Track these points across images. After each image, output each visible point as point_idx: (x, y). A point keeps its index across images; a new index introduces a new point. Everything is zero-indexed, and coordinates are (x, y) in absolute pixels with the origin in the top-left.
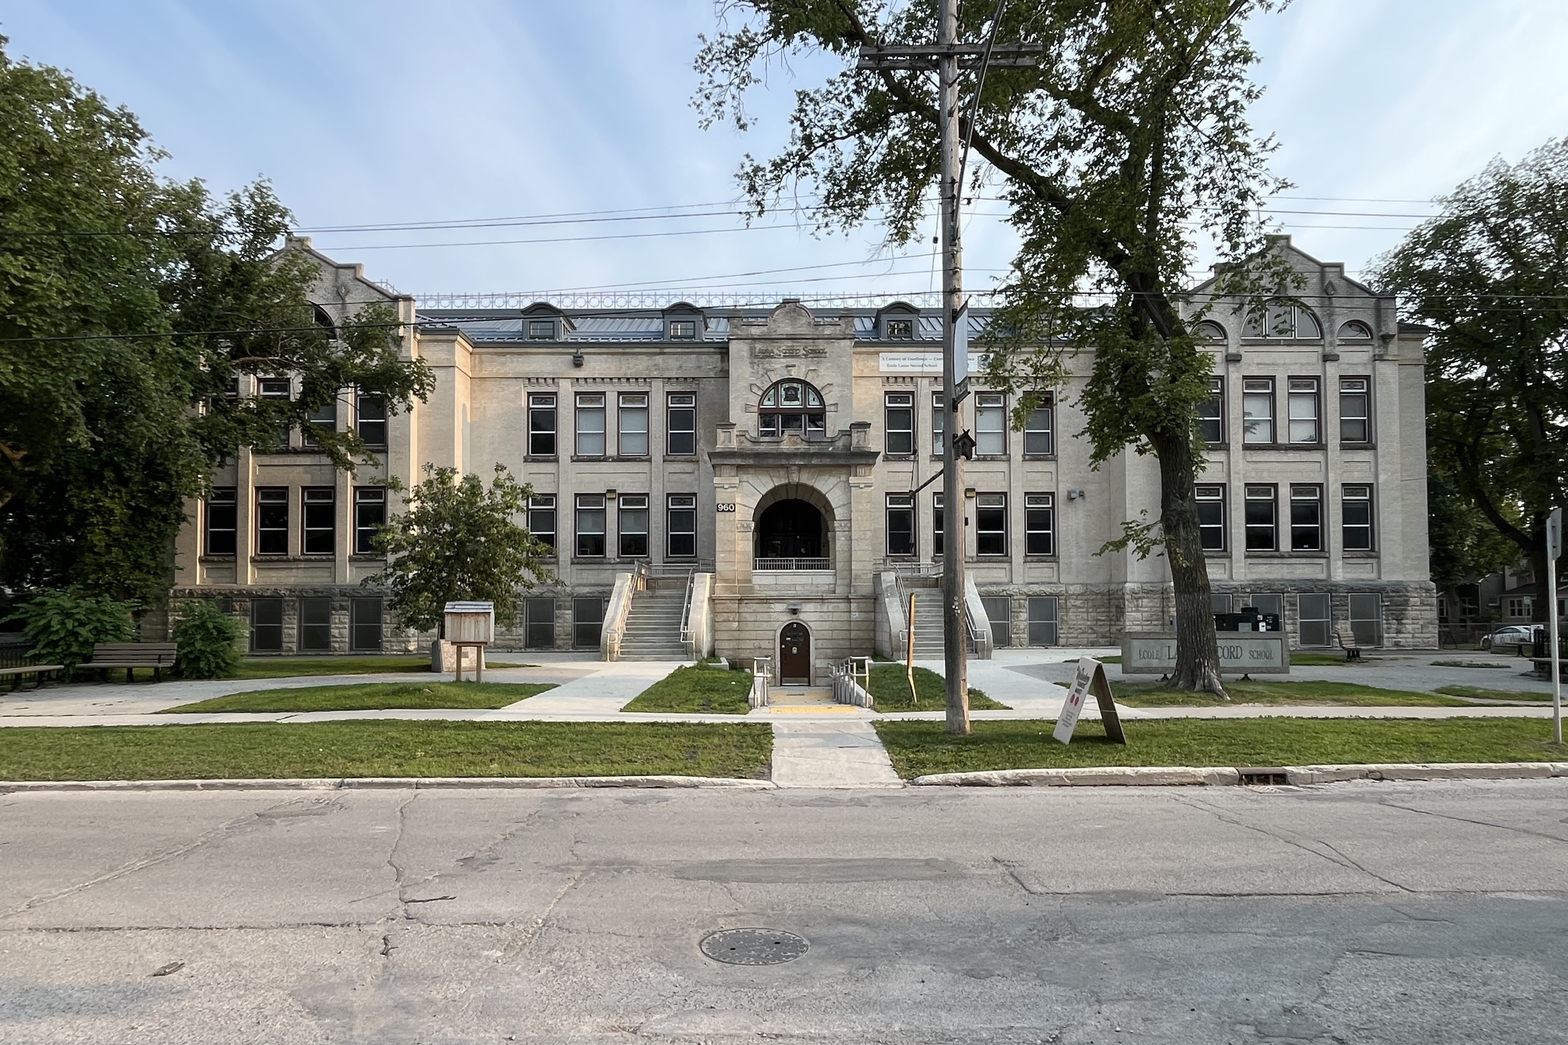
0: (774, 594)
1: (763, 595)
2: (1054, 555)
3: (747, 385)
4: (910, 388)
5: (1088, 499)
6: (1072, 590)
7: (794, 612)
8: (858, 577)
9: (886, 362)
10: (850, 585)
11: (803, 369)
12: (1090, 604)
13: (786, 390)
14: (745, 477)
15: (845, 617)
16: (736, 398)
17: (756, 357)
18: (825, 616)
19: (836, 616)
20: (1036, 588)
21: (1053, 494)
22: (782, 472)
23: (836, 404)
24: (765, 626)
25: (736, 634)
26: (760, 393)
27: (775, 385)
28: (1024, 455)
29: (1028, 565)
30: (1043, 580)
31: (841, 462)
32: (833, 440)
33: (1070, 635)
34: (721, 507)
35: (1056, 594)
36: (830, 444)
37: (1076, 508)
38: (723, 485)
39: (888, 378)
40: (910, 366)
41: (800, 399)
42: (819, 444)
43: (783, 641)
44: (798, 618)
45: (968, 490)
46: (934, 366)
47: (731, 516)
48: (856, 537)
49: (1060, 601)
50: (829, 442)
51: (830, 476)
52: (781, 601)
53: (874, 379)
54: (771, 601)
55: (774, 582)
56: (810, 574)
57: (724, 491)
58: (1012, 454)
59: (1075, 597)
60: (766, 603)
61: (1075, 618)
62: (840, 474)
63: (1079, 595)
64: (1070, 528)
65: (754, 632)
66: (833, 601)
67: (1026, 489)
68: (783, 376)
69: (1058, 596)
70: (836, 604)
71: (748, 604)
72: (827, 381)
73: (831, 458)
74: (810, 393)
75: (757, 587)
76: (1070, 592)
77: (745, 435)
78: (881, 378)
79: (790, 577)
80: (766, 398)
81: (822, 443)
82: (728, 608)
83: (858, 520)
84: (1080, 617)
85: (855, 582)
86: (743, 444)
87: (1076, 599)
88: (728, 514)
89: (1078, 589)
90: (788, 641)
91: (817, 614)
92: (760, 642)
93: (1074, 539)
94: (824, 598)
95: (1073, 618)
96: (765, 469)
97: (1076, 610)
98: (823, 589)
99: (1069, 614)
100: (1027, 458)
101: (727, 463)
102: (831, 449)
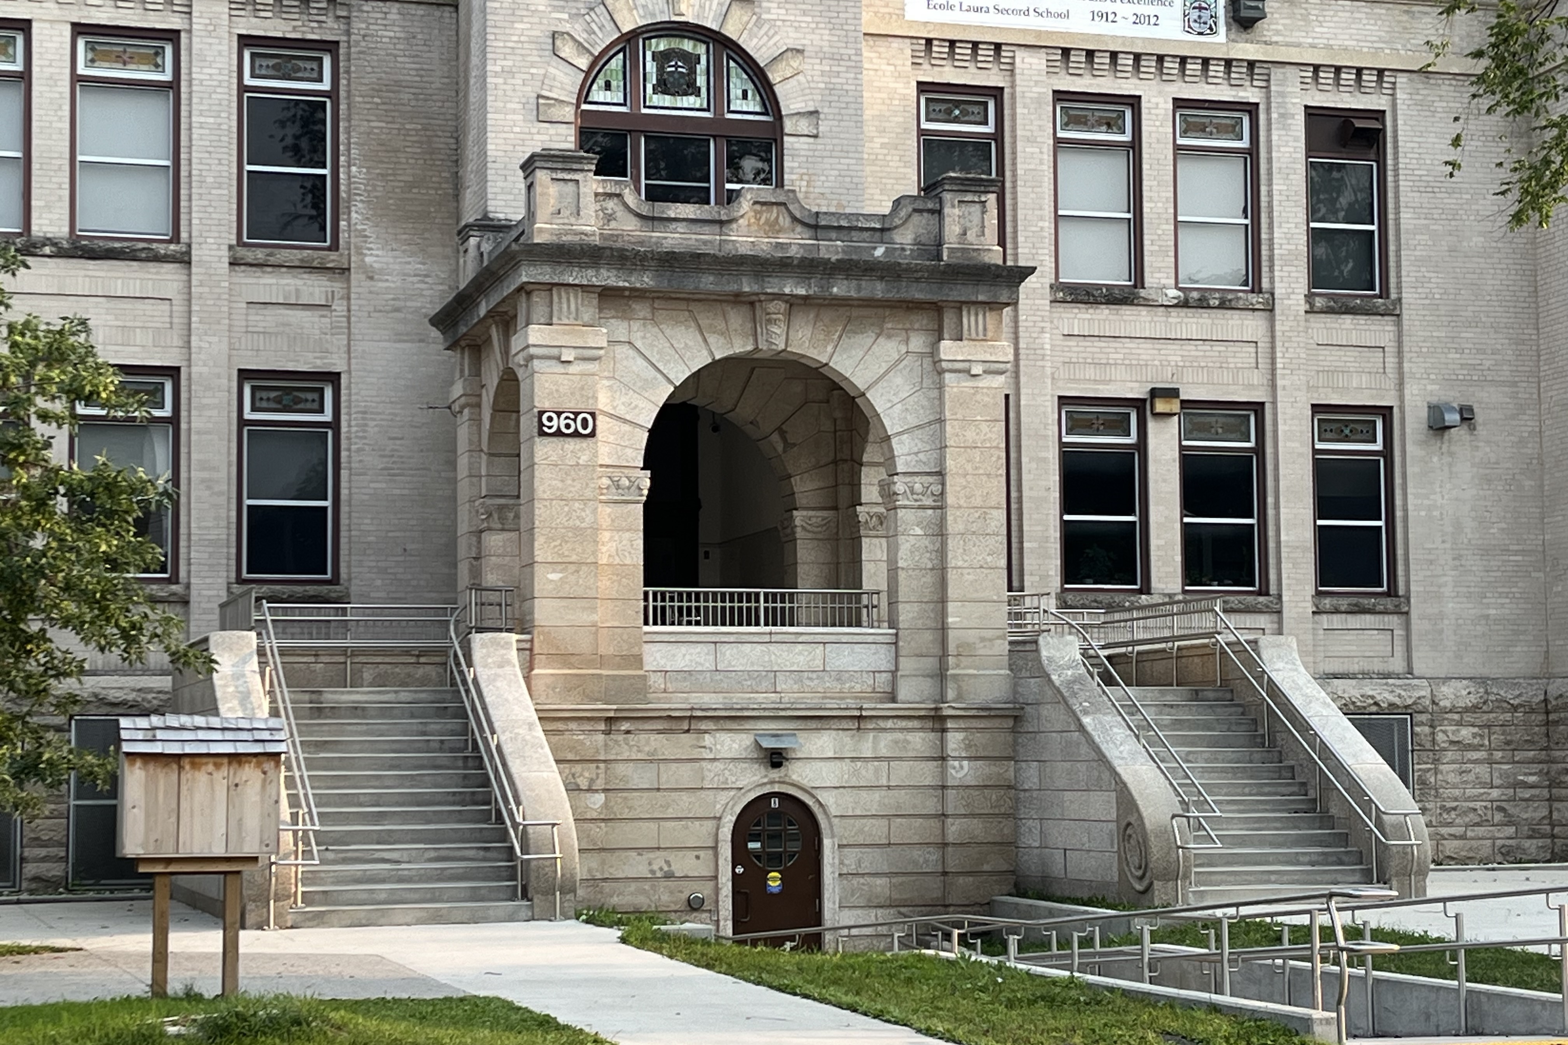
1: (678, 703)
2: (1392, 592)
3: (541, 32)
4: (993, 78)
5: (1481, 431)
6: (1449, 694)
7: (775, 758)
8: (966, 650)
10: (941, 675)
12: (1497, 738)
13: (662, 58)
14: (620, 329)
15: (927, 774)
16: (509, 73)
18: (868, 773)
19: (902, 772)
21: (1386, 412)
22: (737, 318)
23: (814, 113)
24: (684, 803)
25: (599, 832)
26: (584, 63)
27: (629, 41)
28: (1309, 297)
29: (1325, 620)
30: (1366, 666)
31: (918, 293)
32: (887, 226)
33: (1444, 831)
34: (550, 419)
35: (1406, 707)
36: (878, 234)
37: (1451, 454)
38: (555, 352)
39: (929, 42)
40: (992, 10)
41: (704, 91)
42: (843, 234)
43: (739, 854)
44: (787, 779)
45: (1155, 393)
46: (1060, 15)
47: (582, 450)
48: (960, 527)
49: (1417, 729)
50: (874, 229)
51: (878, 336)
52: (734, 725)
53: (896, 43)
54: (703, 726)
55: (709, 665)
56: (819, 638)
57: (560, 368)
58: (1277, 292)
59: (1456, 717)
60: (688, 731)
61: (1457, 780)
62: (907, 330)
63: (1466, 710)
64: (1436, 513)
65: (653, 825)
66: (890, 724)
67: (1316, 395)
68: (653, 15)
69: (1411, 714)
70: (899, 736)
71: (628, 732)
72: (788, 38)
73: (882, 278)
74: (733, 73)
75: (656, 681)
76: (1442, 704)
77: (619, 195)
78: (908, 41)
79: (759, 647)
80: (601, 81)
81: (853, 233)
82: (572, 749)
83: (965, 475)
84: (1471, 777)
85: (958, 666)
86: (613, 224)
87: (1460, 723)
88: (572, 445)
89: (1464, 693)
90: (754, 852)
91: (846, 766)
92: (671, 856)
93: (1448, 546)
94: (866, 717)
95: (1452, 778)
96: (683, 305)
97: (1457, 756)
98: (858, 688)
99: (1441, 767)
100: (1319, 302)
101: (571, 280)
102: (879, 251)
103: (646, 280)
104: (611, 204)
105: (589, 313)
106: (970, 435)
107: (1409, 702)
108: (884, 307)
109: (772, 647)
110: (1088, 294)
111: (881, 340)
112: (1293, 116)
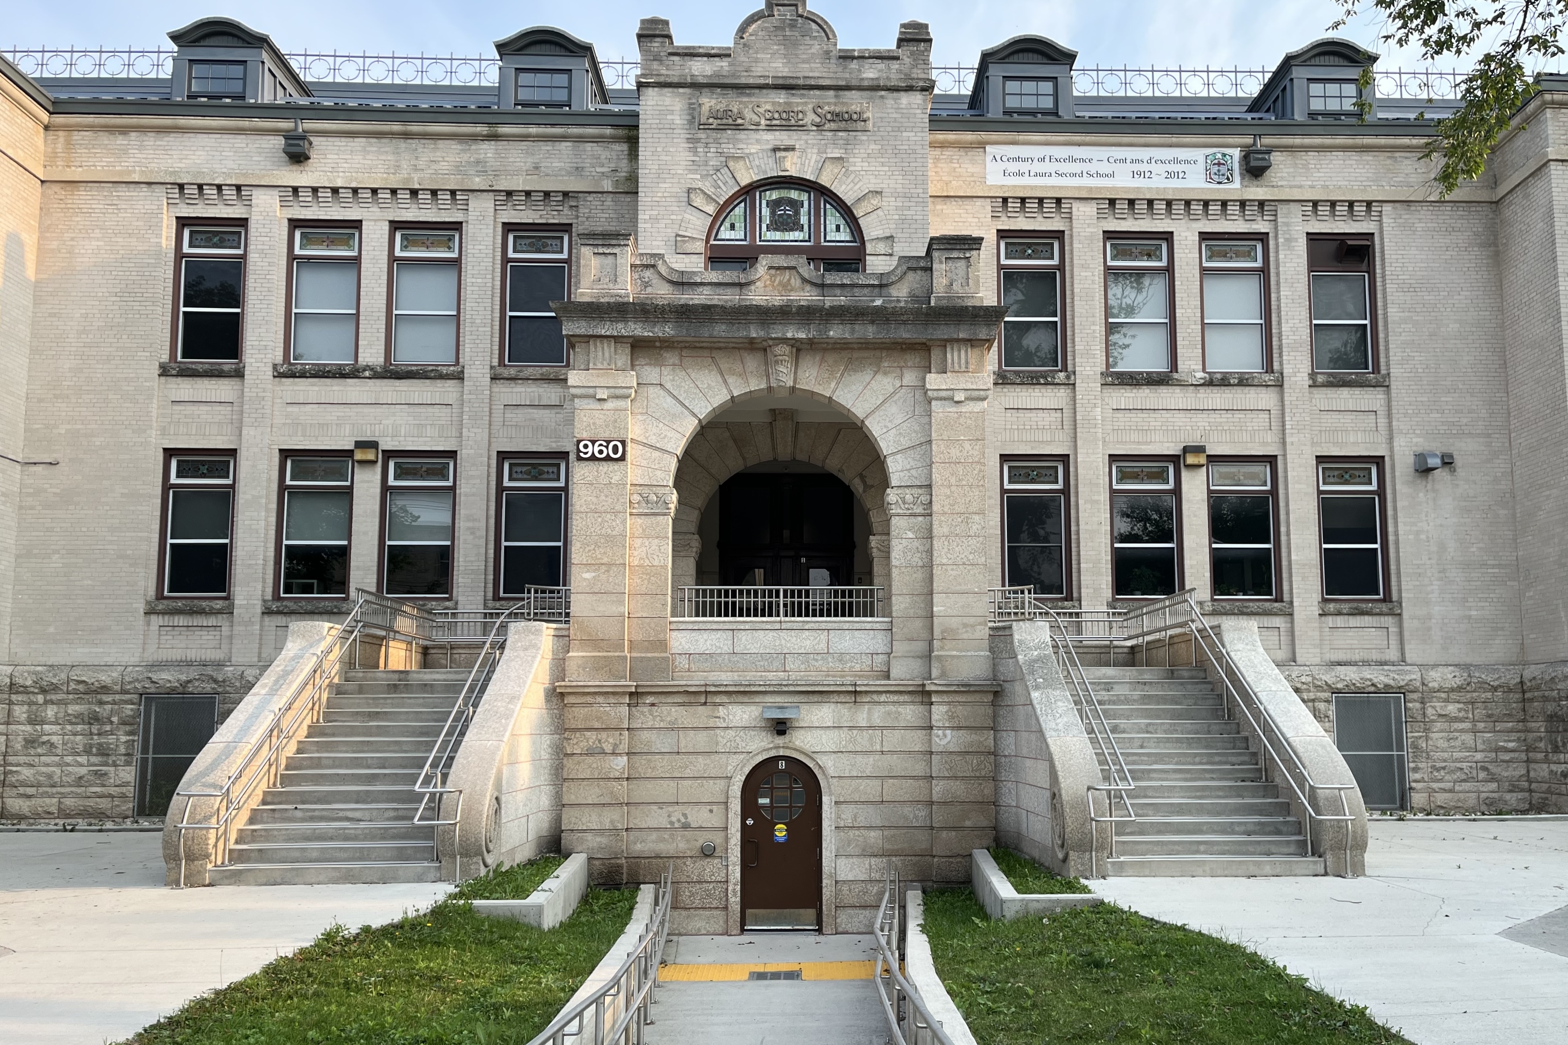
0: (726, 678)
1: (696, 681)
2: (1387, 599)
3: (680, 190)
4: (1055, 224)
5: (1461, 472)
6: (1437, 678)
7: (780, 727)
8: (950, 635)
9: (1001, 166)
10: (928, 656)
11: (813, 157)
12: (1480, 712)
13: (774, 205)
14: (651, 373)
15: (915, 741)
16: (655, 219)
17: (704, 127)
18: (863, 740)
19: (893, 740)
20: (1351, 675)
21: (1379, 461)
22: (752, 362)
23: (890, 238)
24: (700, 764)
25: (621, 789)
26: (711, 209)
27: (748, 192)
28: (1312, 375)
29: (1330, 621)
30: (1365, 655)
31: (907, 333)
32: (884, 282)
33: (1435, 785)
34: (586, 446)
35: (1399, 688)
36: (877, 290)
37: (1434, 490)
38: (591, 391)
39: (1005, 200)
40: (1053, 174)
41: (806, 227)
42: (847, 291)
43: (748, 807)
44: (791, 745)
45: (1186, 450)
46: (1107, 176)
47: (614, 471)
48: (945, 530)
49: (1410, 705)
50: (873, 286)
51: (876, 373)
52: (746, 699)
53: (979, 202)
54: (718, 700)
55: (727, 649)
56: (823, 626)
57: (597, 406)
58: (1285, 371)
59: (1443, 695)
60: (704, 704)
61: (1446, 745)
62: (901, 368)
63: (1452, 690)
64: (1423, 537)
65: (672, 783)
66: (883, 698)
67: (1319, 449)
68: (765, 172)
69: (1404, 694)
70: (892, 708)
71: (654, 705)
72: (870, 183)
73: (872, 322)
74: (829, 212)
75: (681, 662)
76: (1430, 685)
77: (653, 266)
78: (989, 200)
79: (771, 633)
80: (727, 224)
81: (856, 290)
82: (598, 719)
83: (950, 486)
84: (1458, 743)
85: (942, 648)
86: (649, 290)
87: (1447, 701)
88: (605, 467)
89: (1450, 676)
90: (763, 807)
91: (844, 734)
92: (688, 810)
93: (1434, 561)
94: (861, 692)
95: (1442, 744)
96: (706, 353)
97: (1446, 726)
98: (857, 667)
99: (1431, 735)
100: (1320, 379)
101: (603, 332)
102: (878, 302)
103: (667, 330)
104: (648, 274)
105: (623, 357)
106: (955, 452)
107: (1402, 683)
108: (882, 349)
109: (783, 634)
110: (1131, 377)
111: (879, 377)
112: (1296, 240)
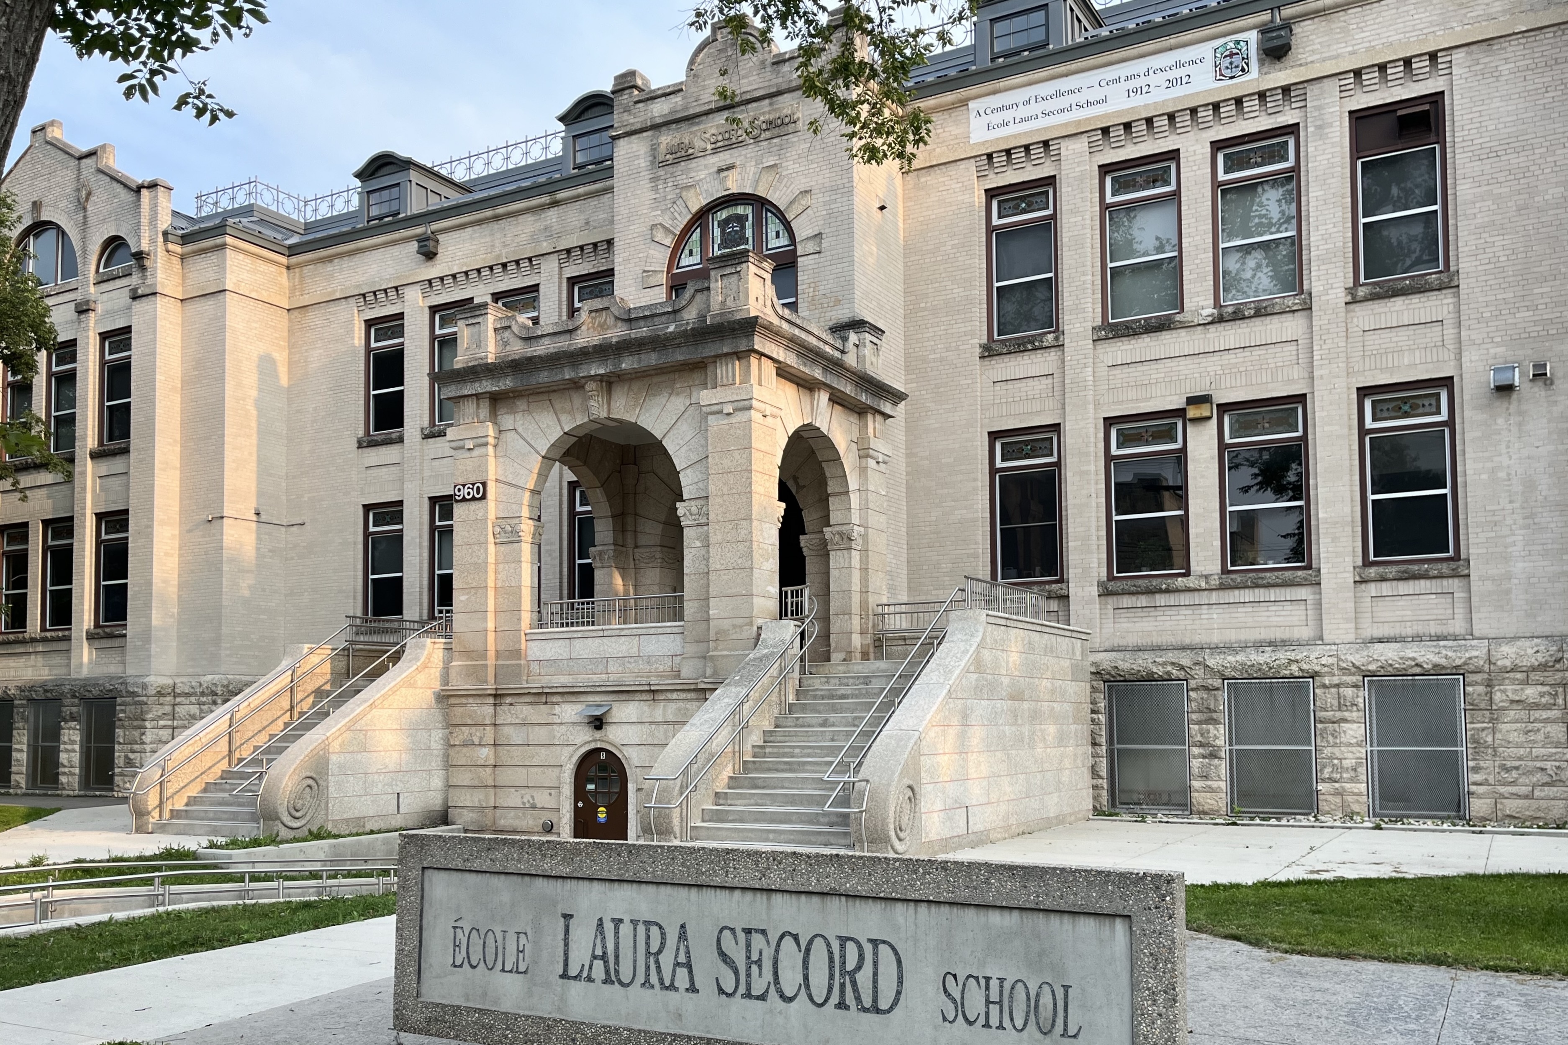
0: (561, 680)
1: (540, 683)
2: (1457, 556)
3: (644, 229)
4: (1045, 170)
5: (1558, 385)
6: (1507, 654)
7: (598, 723)
8: (721, 636)
9: (985, 119)
10: (706, 657)
11: (752, 169)
13: (724, 224)
14: (507, 421)
17: (664, 164)
18: (659, 734)
20: (1389, 654)
21: (1447, 382)
22: (574, 400)
23: (819, 235)
24: (544, 755)
25: (486, 775)
26: (669, 241)
27: (701, 218)
28: (1354, 289)
29: (1373, 589)
30: (1419, 629)
31: (680, 356)
32: (676, 308)
33: (1504, 790)
34: (459, 490)
35: (1457, 667)
36: (672, 316)
37: (1520, 413)
38: (461, 443)
39: (990, 156)
40: (1040, 115)
41: (750, 240)
42: (649, 322)
43: (579, 793)
44: (605, 739)
45: (1193, 401)
46: (1099, 102)
47: (479, 509)
48: (719, 537)
49: (1469, 689)
50: (668, 313)
51: (670, 394)
52: (573, 699)
53: (962, 165)
54: (555, 699)
55: (566, 656)
56: (635, 632)
57: (468, 455)
58: (1314, 291)
59: (1519, 676)
60: (546, 703)
61: (1522, 738)
62: (690, 387)
63: (1534, 669)
64: (1502, 475)
65: (524, 770)
66: (675, 696)
67: (1361, 379)
68: (712, 195)
69: (1463, 675)
70: (681, 704)
71: (511, 704)
72: (802, 184)
73: (654, 350)
74: (769, 221)
75: (535, 667)
76: (1499, 663)
77: (509, 327)
78: (973, 160)
79: (597, 640)
80: (687, 252)
81: (656, 319)
82: (470, 716)
83: (723, 495)
84: (1540, 737)
85: (716, 649)
86: (508, 348)
87: (1526, 682)
88: (474, 505)
89: (1530, 651)
90: (589, 792)
91: (645, 728)
92: (535, 793)
93: (1517, 505)
94: (657, 691)
95: (1514, 737)
96: (545, 397)
97: (1523, 714)
98: (661, 668)
99: (1501, 726)
100: (1361, 292)
101: (466, 392)
102: (671, 328)
103: (506, 383)
104: (507, 334)
105: (484, 410)
106: (727, 463)
107: (1458, 662)
108: (674, 372)
109: (605, 640)
110: (1127, 327)
111: (673, 398)
112: (1331, 125)
